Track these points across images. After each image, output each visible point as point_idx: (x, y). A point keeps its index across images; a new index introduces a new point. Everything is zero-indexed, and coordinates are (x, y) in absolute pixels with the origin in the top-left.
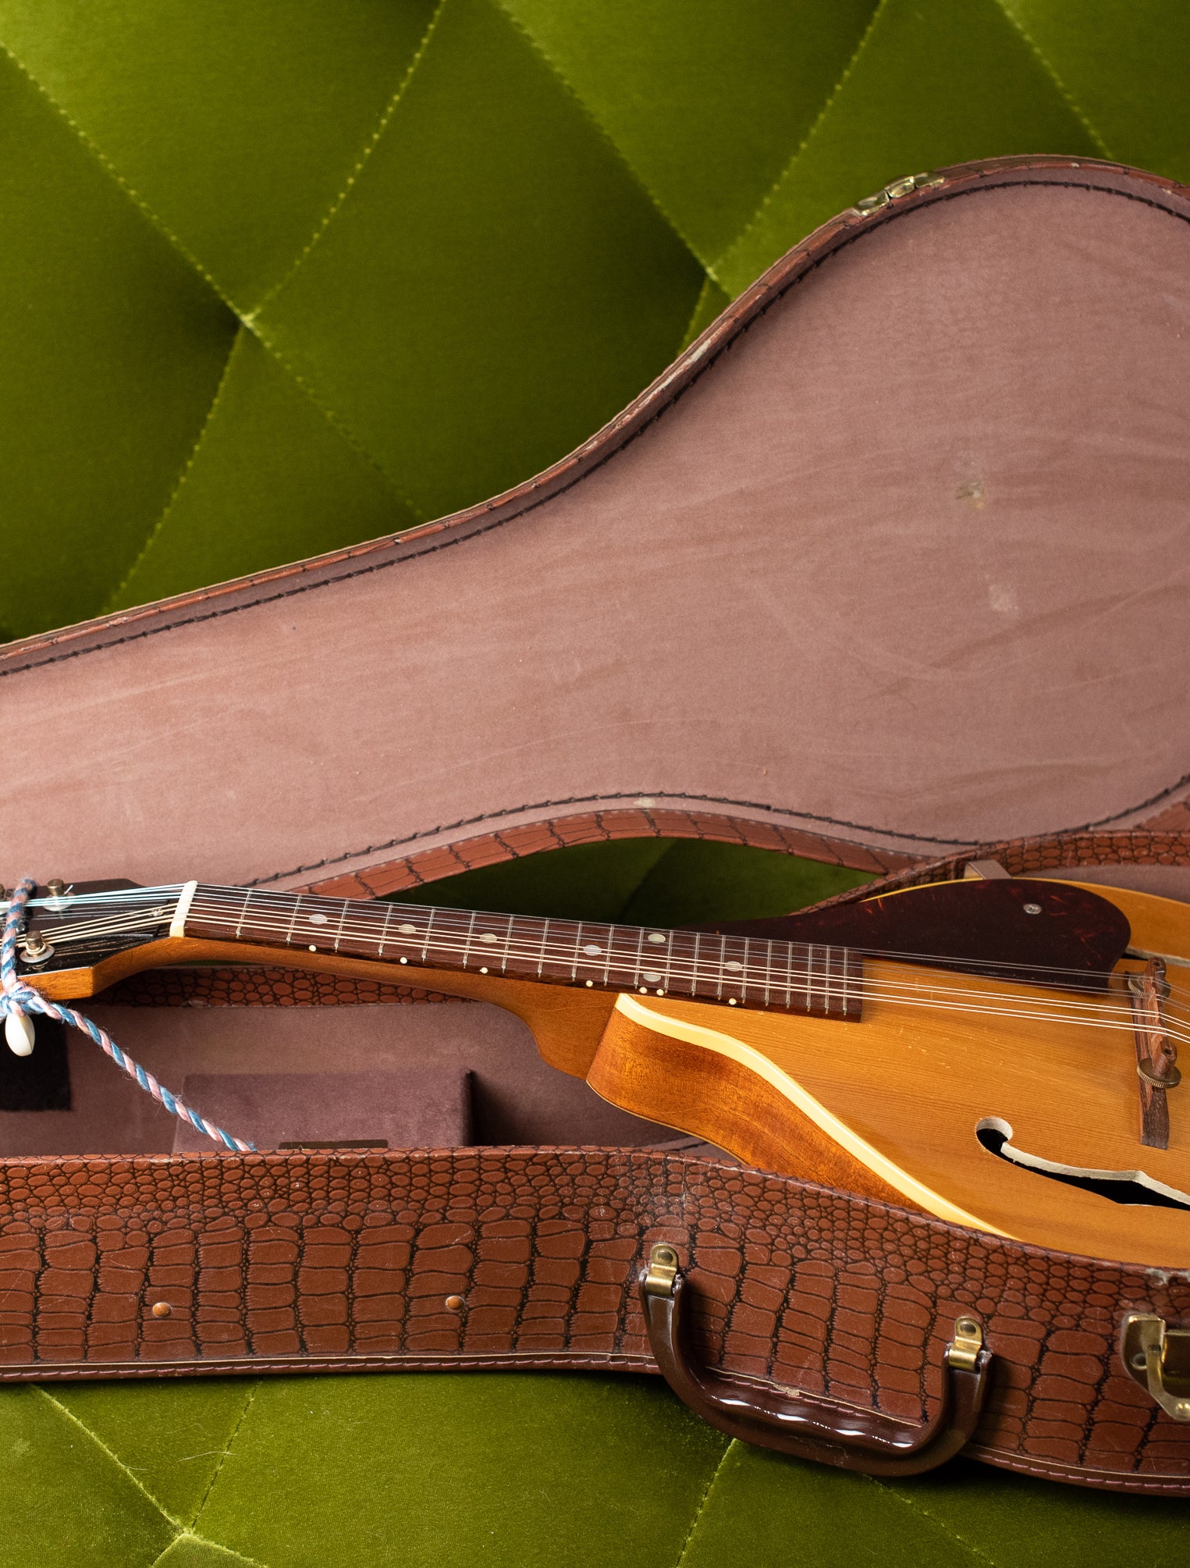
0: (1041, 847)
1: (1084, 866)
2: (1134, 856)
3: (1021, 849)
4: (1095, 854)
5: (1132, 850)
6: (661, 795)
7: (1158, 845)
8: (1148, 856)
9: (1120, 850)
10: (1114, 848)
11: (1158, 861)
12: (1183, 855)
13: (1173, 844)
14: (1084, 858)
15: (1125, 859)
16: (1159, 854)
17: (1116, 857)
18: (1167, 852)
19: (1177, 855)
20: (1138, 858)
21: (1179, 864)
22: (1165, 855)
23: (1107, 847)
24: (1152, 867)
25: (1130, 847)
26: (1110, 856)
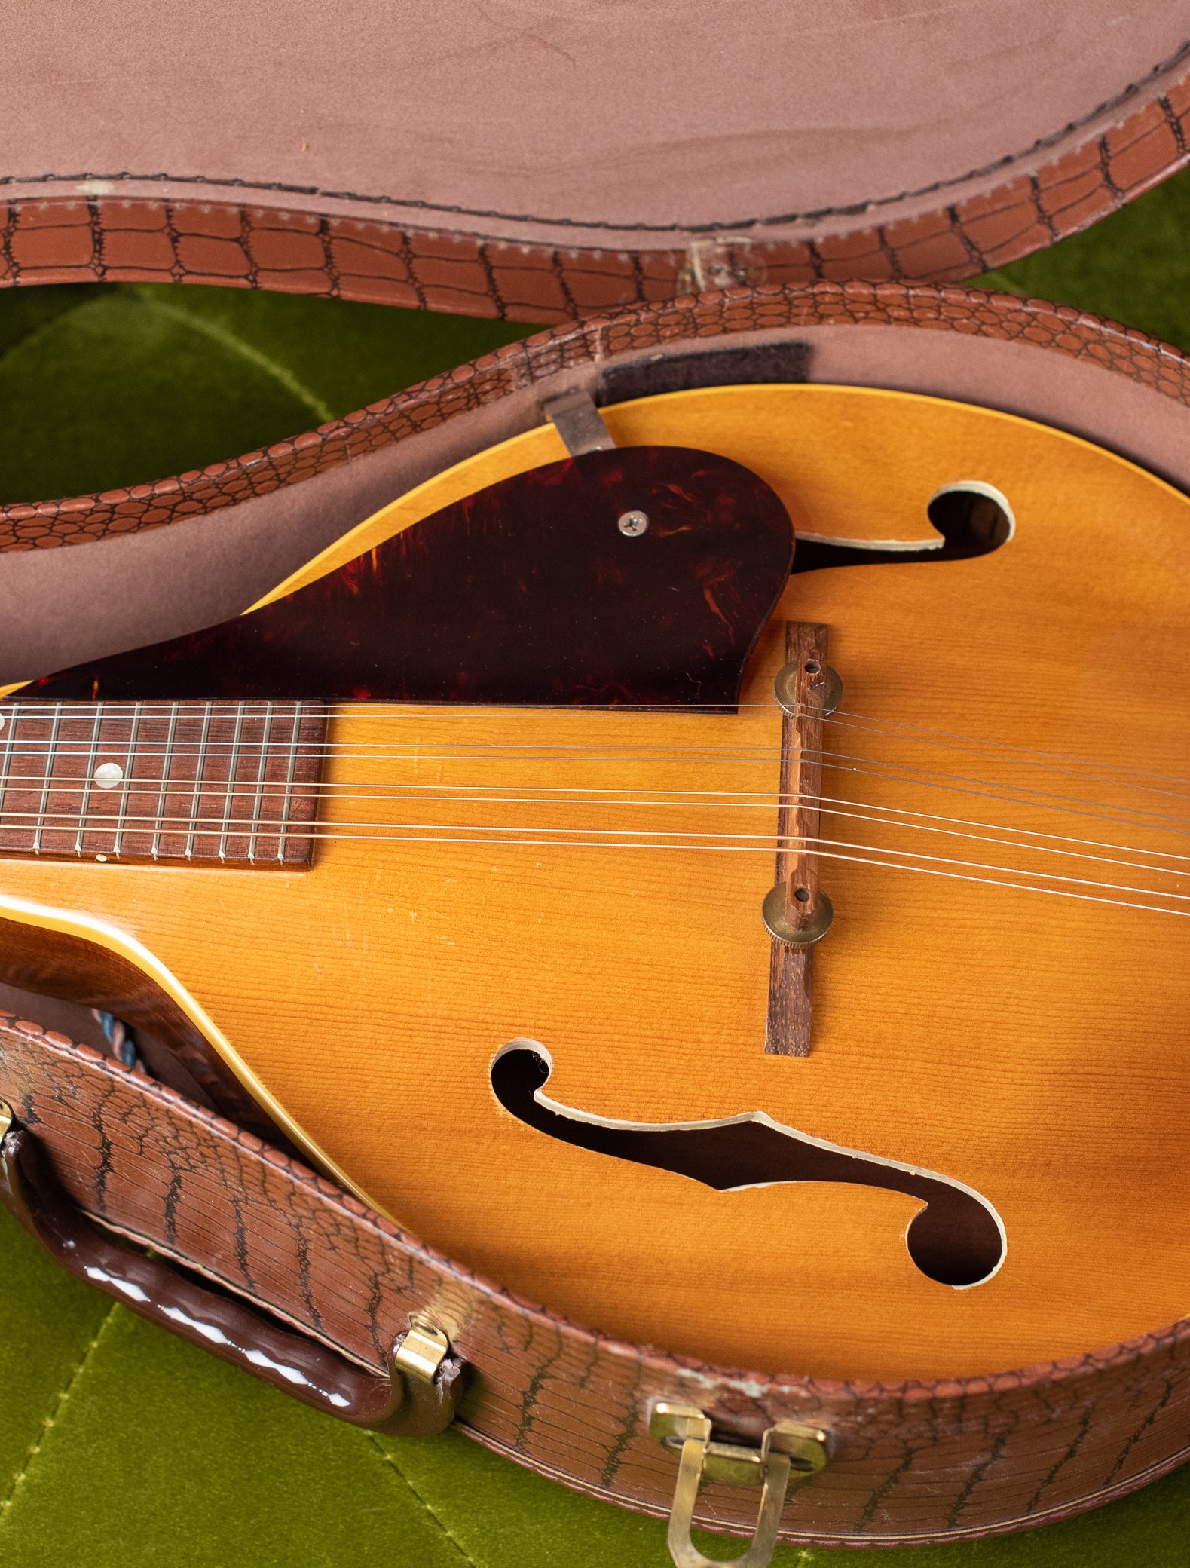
0: (752, 303)
1: (829, 324)
2: (913, 317)
3: (719, 308)
4: (847, 311)
5: (911, 310)
6: (121, 177)
7: (950, 308)
8: (937, 319)
9: (889, 309)
10: (881, 306)
11: (953, 327)
12: (993, 325)
13: (977, 310)
14: (829, 316)
15: (897, 319)
16: (954, 319)
17: (885, 317)
18: (968, 318)
19: (984, 323)
20: (920, 320)
21: (986, 335)
22: (965, 321)
23: (870, 303)
24: (944, 333)
25: (906, 306)
26: (872, 315)
